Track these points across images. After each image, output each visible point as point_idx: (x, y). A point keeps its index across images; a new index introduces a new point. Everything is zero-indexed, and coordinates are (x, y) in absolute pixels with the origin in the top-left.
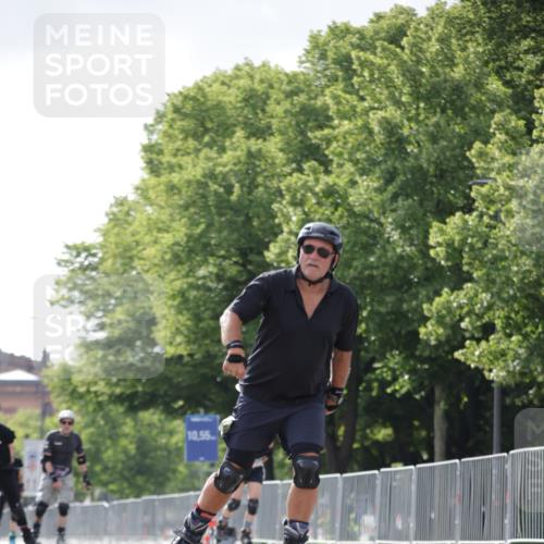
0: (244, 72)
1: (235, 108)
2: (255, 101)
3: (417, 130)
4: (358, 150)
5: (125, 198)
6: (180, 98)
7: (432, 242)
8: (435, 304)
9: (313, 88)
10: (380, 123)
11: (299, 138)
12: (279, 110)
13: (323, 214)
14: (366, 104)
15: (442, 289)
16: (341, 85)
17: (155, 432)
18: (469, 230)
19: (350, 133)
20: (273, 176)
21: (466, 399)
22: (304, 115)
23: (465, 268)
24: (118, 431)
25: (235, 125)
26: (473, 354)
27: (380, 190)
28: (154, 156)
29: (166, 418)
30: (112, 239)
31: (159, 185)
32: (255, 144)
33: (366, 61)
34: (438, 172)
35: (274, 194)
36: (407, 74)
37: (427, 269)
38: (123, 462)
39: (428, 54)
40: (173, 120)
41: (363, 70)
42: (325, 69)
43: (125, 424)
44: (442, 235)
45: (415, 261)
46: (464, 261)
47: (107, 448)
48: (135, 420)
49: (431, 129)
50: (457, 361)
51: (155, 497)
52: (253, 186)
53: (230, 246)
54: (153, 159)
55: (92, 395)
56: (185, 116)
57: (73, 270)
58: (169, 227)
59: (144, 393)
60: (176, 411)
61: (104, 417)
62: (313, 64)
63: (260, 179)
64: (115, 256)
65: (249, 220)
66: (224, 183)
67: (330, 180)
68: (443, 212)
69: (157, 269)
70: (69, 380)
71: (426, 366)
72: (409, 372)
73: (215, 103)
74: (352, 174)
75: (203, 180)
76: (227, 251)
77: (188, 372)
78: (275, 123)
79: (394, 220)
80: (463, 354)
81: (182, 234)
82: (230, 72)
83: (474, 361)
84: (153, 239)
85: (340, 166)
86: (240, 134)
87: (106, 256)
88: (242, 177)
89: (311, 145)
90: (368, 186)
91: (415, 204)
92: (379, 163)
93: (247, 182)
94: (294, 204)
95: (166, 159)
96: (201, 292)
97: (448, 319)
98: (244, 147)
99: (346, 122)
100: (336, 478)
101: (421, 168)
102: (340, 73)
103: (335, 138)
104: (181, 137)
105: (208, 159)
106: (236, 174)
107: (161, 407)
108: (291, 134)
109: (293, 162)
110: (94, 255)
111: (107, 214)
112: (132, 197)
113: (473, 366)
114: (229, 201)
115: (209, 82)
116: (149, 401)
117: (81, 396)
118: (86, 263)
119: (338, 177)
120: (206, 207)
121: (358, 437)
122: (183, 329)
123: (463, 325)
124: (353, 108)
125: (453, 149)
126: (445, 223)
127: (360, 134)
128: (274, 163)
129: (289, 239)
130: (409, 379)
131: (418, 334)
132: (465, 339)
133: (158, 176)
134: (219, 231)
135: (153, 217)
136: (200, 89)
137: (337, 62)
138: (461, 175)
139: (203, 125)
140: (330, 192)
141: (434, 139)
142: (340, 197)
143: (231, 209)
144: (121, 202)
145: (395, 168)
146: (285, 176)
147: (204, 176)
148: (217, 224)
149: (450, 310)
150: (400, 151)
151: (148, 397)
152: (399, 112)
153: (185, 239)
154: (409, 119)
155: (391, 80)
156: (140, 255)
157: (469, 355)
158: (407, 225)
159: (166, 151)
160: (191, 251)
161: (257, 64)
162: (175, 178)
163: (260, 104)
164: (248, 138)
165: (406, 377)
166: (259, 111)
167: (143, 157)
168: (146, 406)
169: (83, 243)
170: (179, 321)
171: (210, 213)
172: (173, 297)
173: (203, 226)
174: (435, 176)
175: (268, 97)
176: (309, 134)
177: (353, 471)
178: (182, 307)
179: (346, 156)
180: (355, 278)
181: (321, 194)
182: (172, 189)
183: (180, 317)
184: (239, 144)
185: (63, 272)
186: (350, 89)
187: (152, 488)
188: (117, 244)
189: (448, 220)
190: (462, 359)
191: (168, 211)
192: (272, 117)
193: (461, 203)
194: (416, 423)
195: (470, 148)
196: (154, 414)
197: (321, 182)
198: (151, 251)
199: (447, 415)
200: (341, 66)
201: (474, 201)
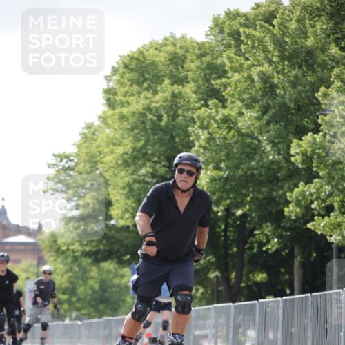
0: (169, 42)
1: (164, 65)
2: (177, 60)
3: (283, 80)
4: (244, 92)
5: (92, 124)
6: (128, 59)
7: (292, 152)
8: (294, 192)
9: (215, 52)
10: (258, 75)
11: (206, 85)
12: (193, 66)
13: (221, 134)
14: (249, 63)
15: (299, 182)
16: (233, 50)
17: (111, 276)
18: (317, 144)
19: (239, 81)
20: (188, 109)
21: (315, 255)
22: (209, 69)
23: (315, 169)
24: (88, 275)
25: (164, 76)
26: (319, 225)
27: (259, 119)
28: (111, 96)
29: (119, 267)
30: (84, 150)
31: (114, 115)
32: (177, 89)
33: (250, 34)
34: (296, 107)
35: (189, 121)
36: (277, 43)
37: (289, 170)
38: (91, 295)
39: (290, 30)
40: (123, 73)
41: (248, 40)
42: (223, 40)
43: (91, 270)
44: (299, 148)
45: (281, 164)
46: (314, 165)
47: (80, 286)
48: (99, 268)
49: (292, 79)
50: (309, 230)
51: (111, 318)
52: (175, 116)
53: (160, 155)
54: (111, 98)
55: (70, 252)
56: (131, 70)
57: (58, 170)
58: (121, 142)
59: (105, 251)
60: (125, 262)
61: (78, 266)
62: (215, 37)
63: (180, 112)
64: (85, 162)
65: (173, 138)
66: (156, 114)
67: (226, 112)
68: (300, 132)
69: (113, 169)
70: (55, 241)
71: (289, 233)
72: (278, 237)
73: (150, 62)
74: (240, 108)
75: (143, 112)
76: (159, 158)
77: (133, 237)
78: (190, 75)
79: (268, 138)
80: (313, 225)
81: (129, 147)
82: (160, 42)
83: (320, 230)
84: (110, 150)
85: (233, 103)
86: (167, 82)
87: (80, 162)
88: (168, 110)
89: (214, 89)
90: (251, 116)
91: (282, 127)
92: (258, 101)
93: (172, 113)
94: (202, 127)
95: (119, 98)
96: (142, 185)
97: (303, 203)
98: (170, 91)
99: (236, 74)
100: (230, 306)
101: (285, 104)
102: (233, 43)
103: (229, 84)
104: (128, 84)
105: (147, 98)
106: (165, 108)
107: (115, 260)
108: (200, 82)
109: (202, 100)
110: (72, 161)
111: (80, 134)
112: (97, 123)
113: (319, 233)
114: (160, 126)
115: (147, 48)
116: (108, 256)
117: (63, 253)
118: (67, 166)
119: (231, 110)
120: (145, 129)
121: (244, 279)
122: (130, 208)
123: (313, 206)
124: (241, 65)
125: (307, 92)
126: (301, 140)
127: (245, 82)
128: (189, 101)
129: (199, 151)
130: (278, 241)
131: (283, 212)
132: (314, 215)
133: (114, 109)
134: (154, 145)
135: (111, 136)
136: (141, 53)
137: (231, 35)
138: (312, 108)
139: (143, 76)
140: (226, 120)
141: (294, 85)
142: (233, 123)
143: (161, 130)
144: (89, 126)
145: (268, 104)
146: (197, 109)
147: (144, 109)
148: (152, 141)
149: (304, 197)
150: (272, 94)
151: (107, 253)
152: (271, 68)
153: (131, 150)
154: (278, 73)
155: (266, 47)
156: (101, 160)
157: (317, 226)
158: (276, 141)
159: (119, 93)
160: (135, 158)
161: (178, 36)
162: (125, 110)
163: (180, 62)
164: (172, 84)
165: (276, 240)
166: (179, 67)
167: (103, 97)
168: (105, 259)
169: (64, 153)
170: (127, 204)
171: (147, 133)
172: (124, 188)
173: (142, 142)
174: (295, 109)
175: (186, 58)
176: (212, 82)
177: (241, 301)
178: (129, 194)
179: (237, 96)
180: (242, 176)
181: (219, 121)
182: (123, 117)
183: (128, 201)
184: (167, 88)
185: (52, 172)
186: (239, 53)
187: (110, 312)
188: (87, 154)
189: (303, 138)
190: (313, 228)
191: (120, 132)
192: (188, 71)
193: (311, 126)
194: (282, 270)
195: (318, 91)
196: (111, 264)
197: (220, 113)
198: (108, 159)
199: (302, 265)
200: (233, 38)
201: (320, 125)
